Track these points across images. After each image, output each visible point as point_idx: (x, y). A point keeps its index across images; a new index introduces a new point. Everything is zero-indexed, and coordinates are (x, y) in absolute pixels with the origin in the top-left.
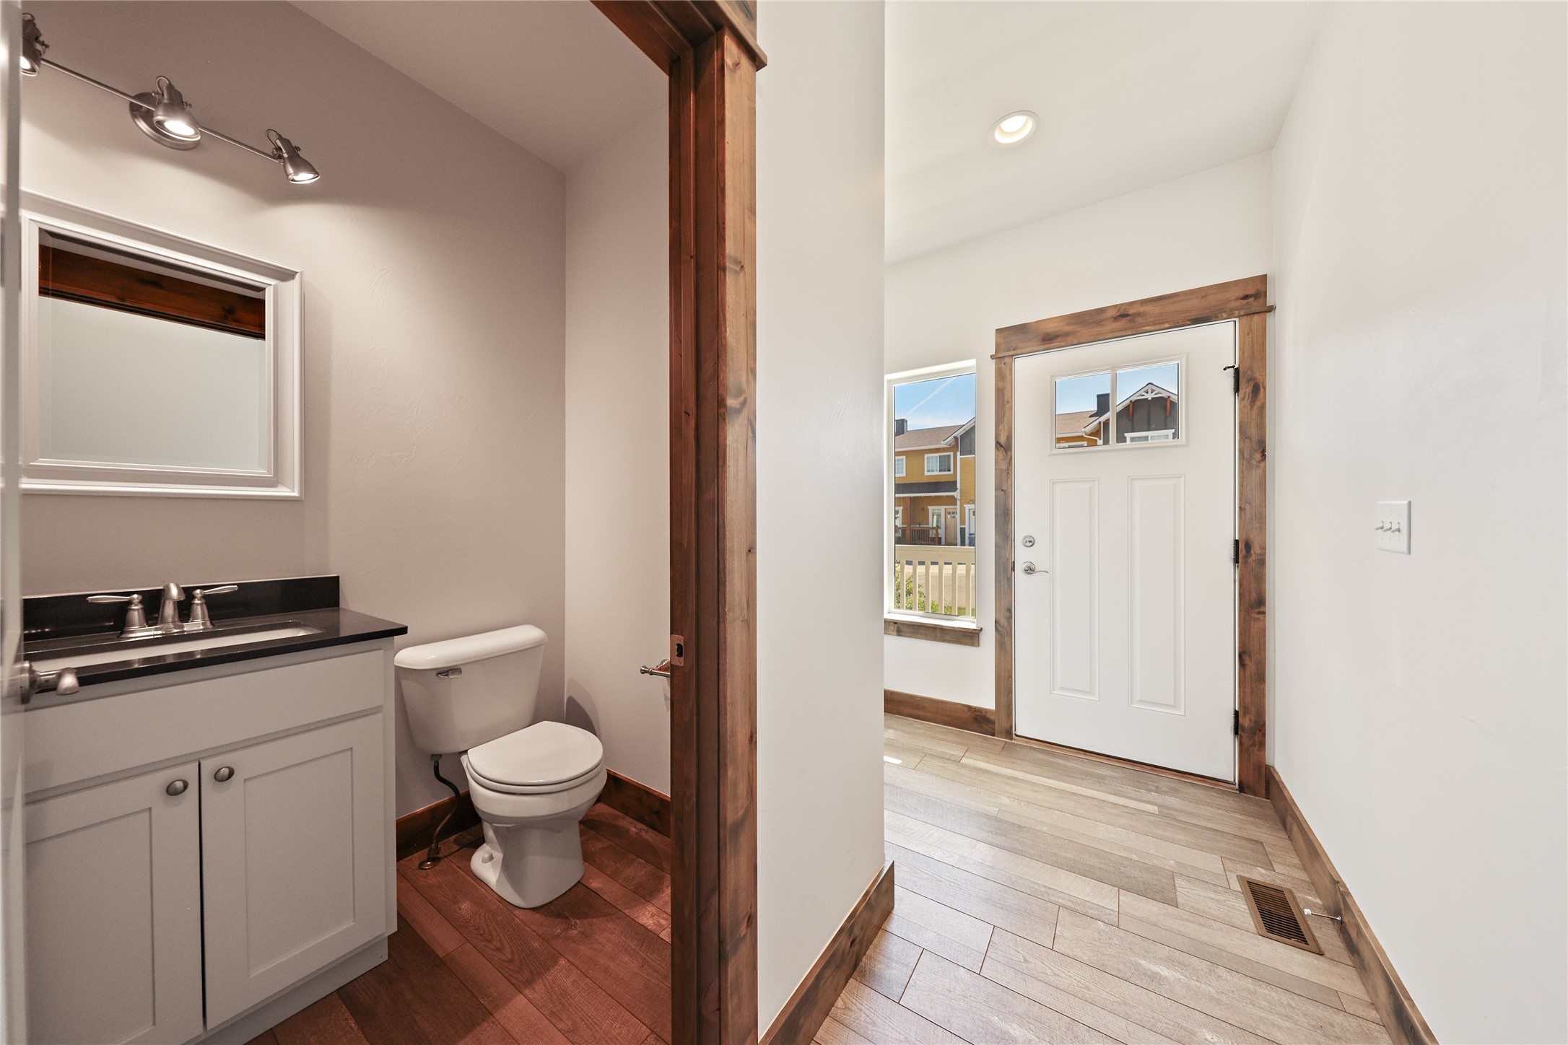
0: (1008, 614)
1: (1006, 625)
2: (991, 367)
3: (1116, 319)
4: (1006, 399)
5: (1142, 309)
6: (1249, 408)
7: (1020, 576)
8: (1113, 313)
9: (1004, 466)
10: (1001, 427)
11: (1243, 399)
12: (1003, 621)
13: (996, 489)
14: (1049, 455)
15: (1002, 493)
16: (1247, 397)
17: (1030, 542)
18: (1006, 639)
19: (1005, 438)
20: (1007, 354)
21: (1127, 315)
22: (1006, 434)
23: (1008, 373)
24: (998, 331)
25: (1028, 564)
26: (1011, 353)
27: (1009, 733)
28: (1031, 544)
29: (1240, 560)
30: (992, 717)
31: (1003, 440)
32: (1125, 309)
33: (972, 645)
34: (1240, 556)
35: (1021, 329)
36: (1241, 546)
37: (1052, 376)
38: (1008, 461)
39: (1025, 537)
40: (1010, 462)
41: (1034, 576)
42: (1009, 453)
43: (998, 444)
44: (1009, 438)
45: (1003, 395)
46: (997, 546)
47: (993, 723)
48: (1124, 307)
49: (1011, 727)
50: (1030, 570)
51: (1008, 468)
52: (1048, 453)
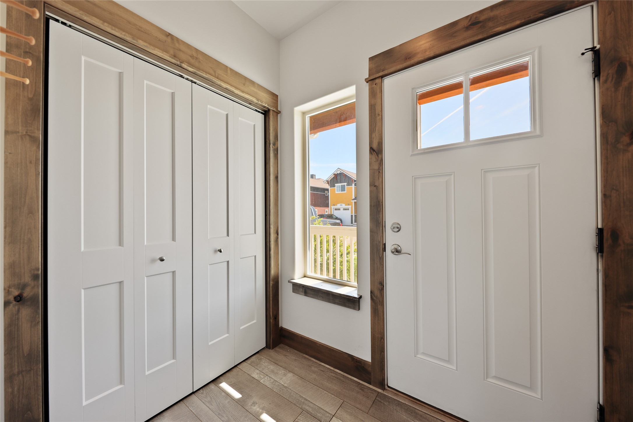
0: (380, 287)
1: (379, 295)
2: (366, 87)
3: (467, 28)
4: (377, 113)
5: (492, 14)
6: (613, 89)
7: (389, 257)
8: (466, 23)
9: (376, 167)
10: (373, 136)
11: (606, 81)
12: (377, 292)
13: (371, 185)
14: (412, 155)
15: (375, 188)
16: (610, 79)
17: (398, 228)
18: (379, 307)
19: (377, 144)
20: (378, 75)
21: (478, 22)
22: (377, 141)
23: (378, 91)
24: (371, 59)
25: (396, 246)
26: (381, 74)
27: (382, 383)
28: (398, 230)
29: (605, 249)
30: (369, 369)
31: (375, 146)
32: (476, 17)
33: (354, 308)
34: (605, 245)
35: (388, 54)
36: (606, 235)
37: (413, 89)
38: (379, 162)
39: (394, 224)
40: (381, 162)
41: (401, 257)
42: (380, 156)
43: (372, 149)
44: (380, 144)
45: (375, 110)
46: (371, 231)
47: (369, 373)
48: (475, 16)
49: (384, 380)
50: (397, 251)
51: (379, 168)
52: (411, 153)
